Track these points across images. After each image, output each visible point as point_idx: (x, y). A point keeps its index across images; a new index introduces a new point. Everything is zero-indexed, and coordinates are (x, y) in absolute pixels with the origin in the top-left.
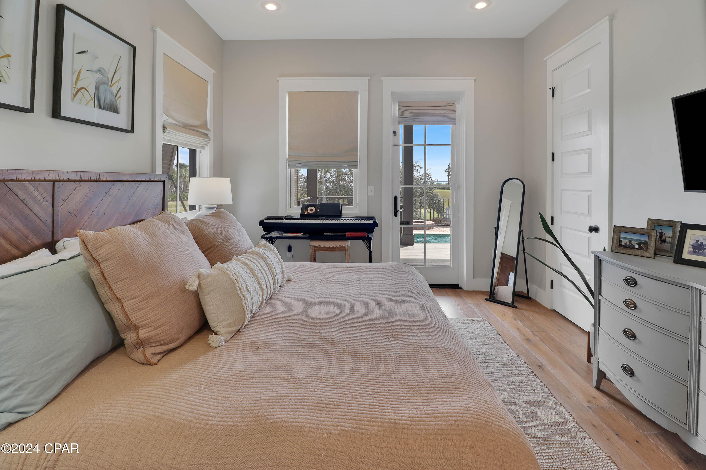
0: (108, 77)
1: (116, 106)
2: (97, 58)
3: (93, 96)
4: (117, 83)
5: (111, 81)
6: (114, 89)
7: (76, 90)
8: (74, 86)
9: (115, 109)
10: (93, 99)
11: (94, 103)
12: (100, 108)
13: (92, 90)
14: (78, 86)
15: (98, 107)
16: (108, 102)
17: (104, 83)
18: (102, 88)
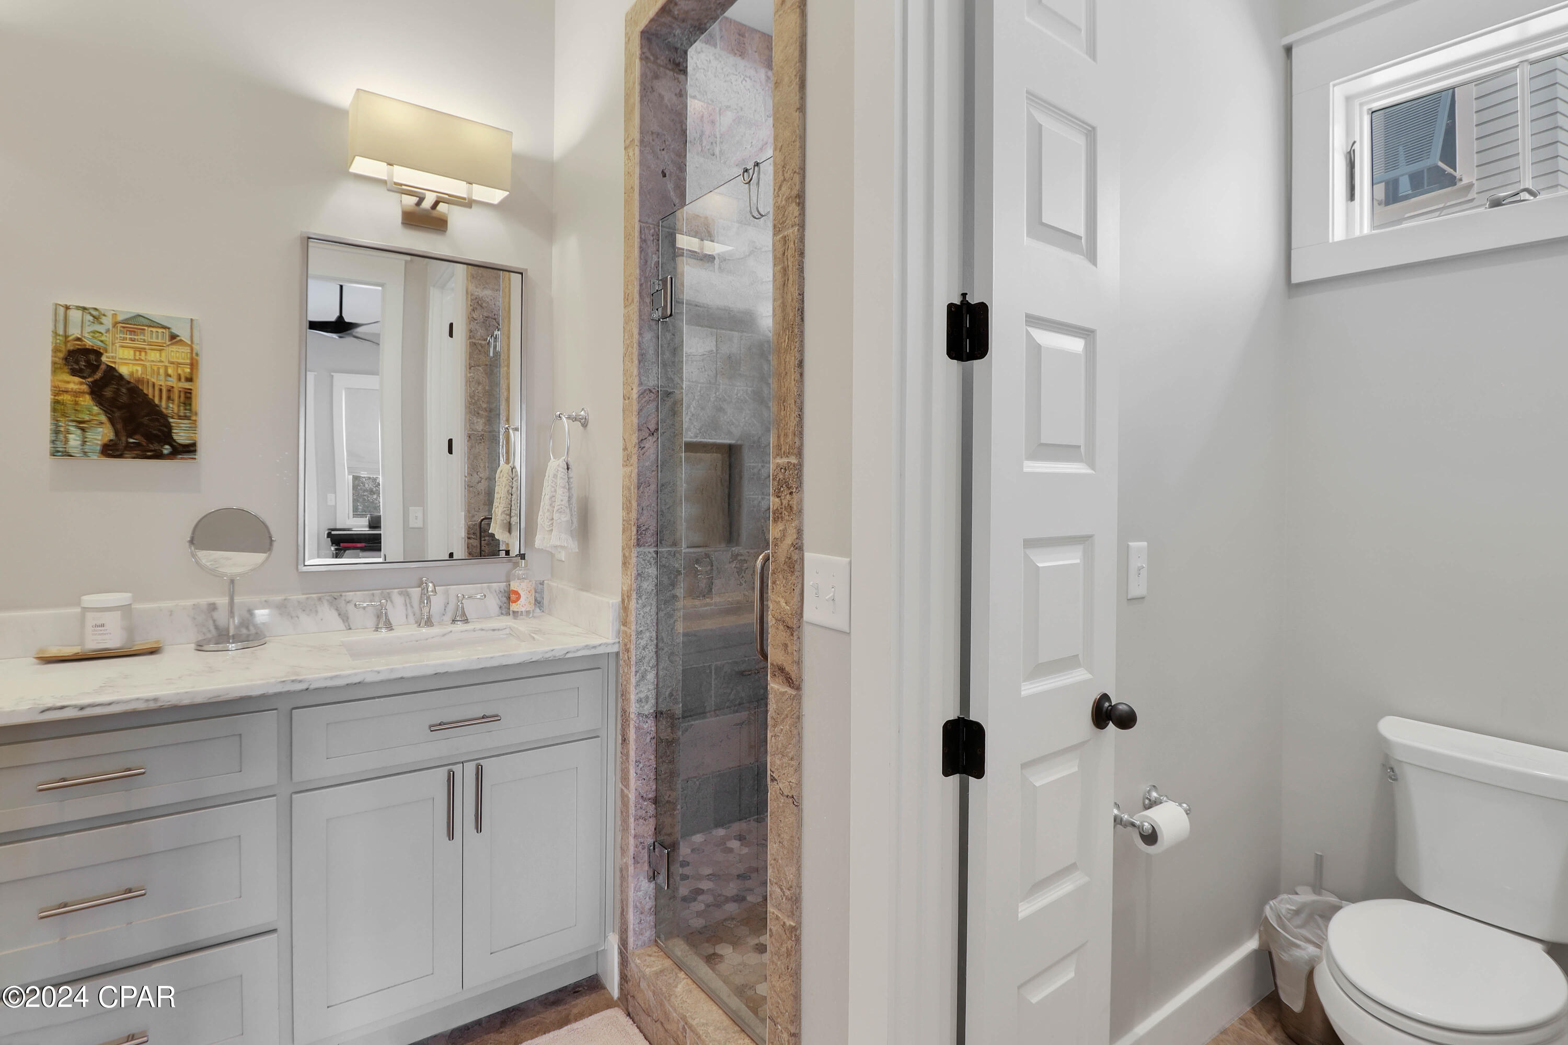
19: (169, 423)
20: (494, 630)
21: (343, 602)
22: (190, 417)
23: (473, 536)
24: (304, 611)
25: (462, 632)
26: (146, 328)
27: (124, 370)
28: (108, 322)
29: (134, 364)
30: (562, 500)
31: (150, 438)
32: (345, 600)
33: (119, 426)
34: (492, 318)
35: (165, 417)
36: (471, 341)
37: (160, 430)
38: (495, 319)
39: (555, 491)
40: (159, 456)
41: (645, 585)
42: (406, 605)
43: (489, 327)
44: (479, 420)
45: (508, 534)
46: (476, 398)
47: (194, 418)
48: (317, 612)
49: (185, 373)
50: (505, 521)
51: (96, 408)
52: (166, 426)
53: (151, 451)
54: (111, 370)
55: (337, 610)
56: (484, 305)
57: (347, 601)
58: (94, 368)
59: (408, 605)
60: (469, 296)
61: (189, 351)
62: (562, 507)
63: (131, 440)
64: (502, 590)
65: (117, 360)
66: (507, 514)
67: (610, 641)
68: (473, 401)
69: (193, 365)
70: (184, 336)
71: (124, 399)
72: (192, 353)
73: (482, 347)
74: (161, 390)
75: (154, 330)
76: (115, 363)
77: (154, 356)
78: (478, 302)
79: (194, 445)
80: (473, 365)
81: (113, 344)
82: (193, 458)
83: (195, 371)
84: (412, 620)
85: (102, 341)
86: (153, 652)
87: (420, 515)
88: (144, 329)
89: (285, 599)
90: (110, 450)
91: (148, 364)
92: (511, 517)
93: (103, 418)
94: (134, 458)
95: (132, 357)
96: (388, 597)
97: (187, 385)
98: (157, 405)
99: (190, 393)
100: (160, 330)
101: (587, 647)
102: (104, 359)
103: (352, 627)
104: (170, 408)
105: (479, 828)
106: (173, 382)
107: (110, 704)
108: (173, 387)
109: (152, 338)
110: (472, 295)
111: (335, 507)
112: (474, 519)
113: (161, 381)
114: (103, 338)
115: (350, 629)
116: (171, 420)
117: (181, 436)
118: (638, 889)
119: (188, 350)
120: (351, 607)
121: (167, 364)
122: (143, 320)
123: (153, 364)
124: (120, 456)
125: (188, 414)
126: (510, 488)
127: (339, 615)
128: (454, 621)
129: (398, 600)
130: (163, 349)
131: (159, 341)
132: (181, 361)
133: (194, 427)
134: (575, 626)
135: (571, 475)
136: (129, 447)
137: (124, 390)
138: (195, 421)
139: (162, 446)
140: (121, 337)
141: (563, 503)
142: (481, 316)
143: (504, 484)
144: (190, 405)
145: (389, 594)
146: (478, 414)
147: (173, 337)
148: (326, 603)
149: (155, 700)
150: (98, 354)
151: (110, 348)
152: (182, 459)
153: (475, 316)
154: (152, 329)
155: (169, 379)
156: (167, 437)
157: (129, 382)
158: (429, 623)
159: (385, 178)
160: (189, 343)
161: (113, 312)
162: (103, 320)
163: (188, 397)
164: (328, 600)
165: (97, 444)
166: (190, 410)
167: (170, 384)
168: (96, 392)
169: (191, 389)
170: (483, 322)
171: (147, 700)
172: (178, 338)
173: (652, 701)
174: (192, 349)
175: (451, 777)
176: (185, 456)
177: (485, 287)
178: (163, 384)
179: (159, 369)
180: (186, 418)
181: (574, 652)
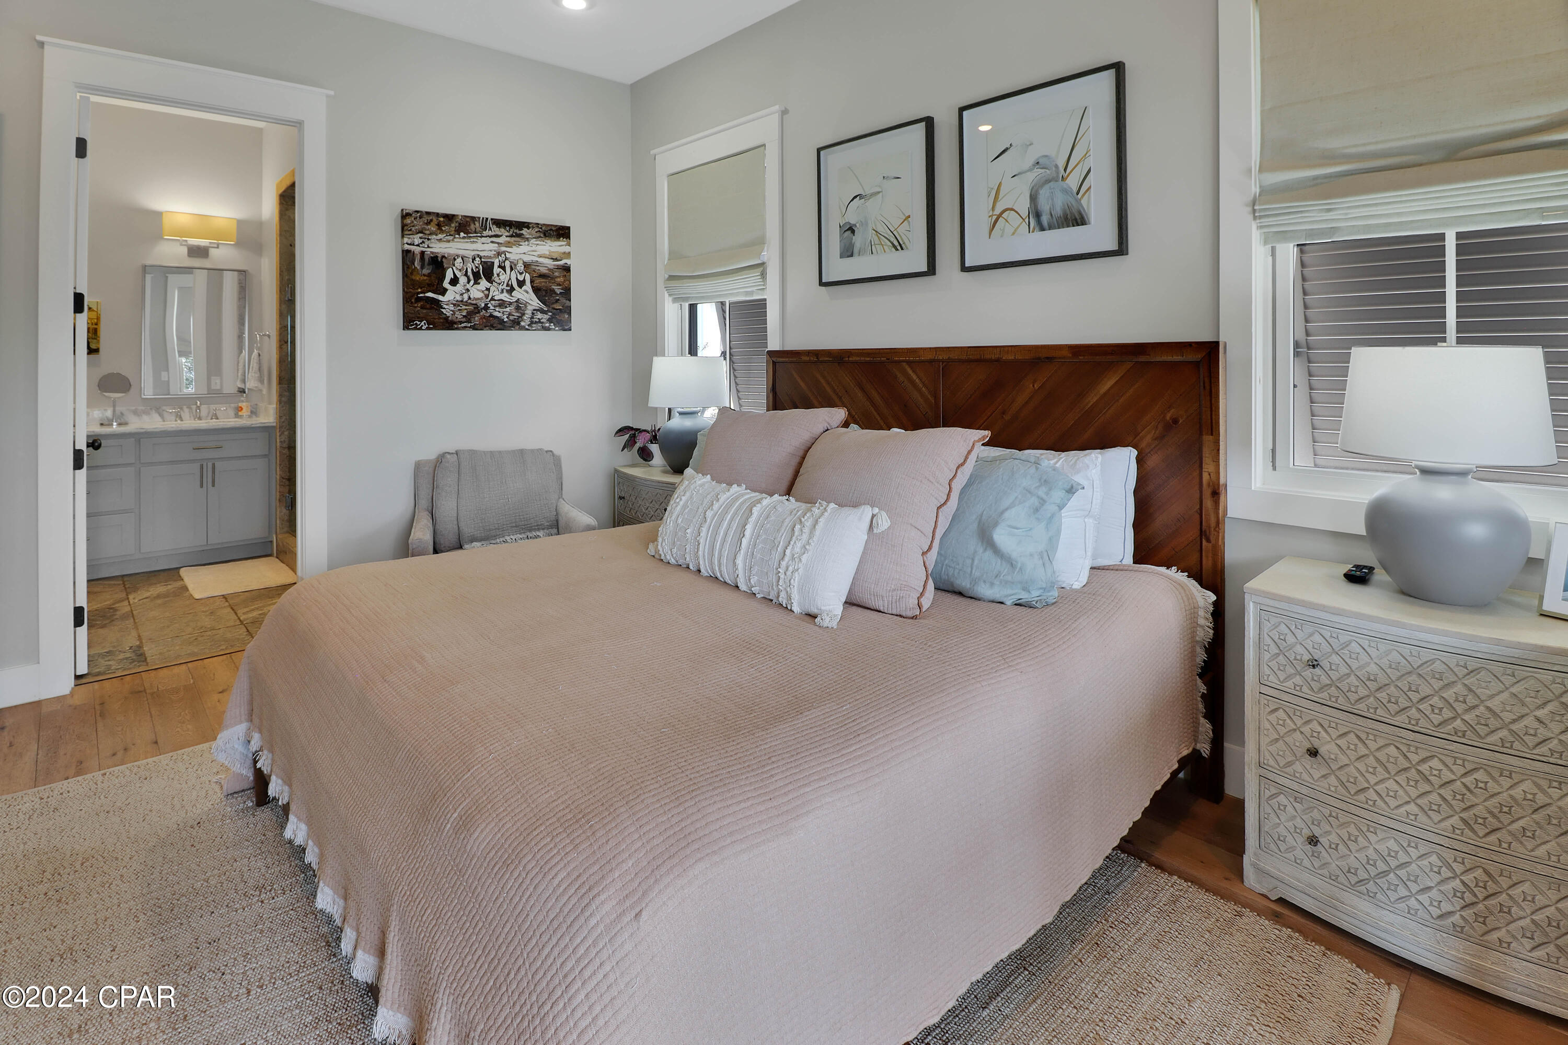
0: (1057, 166)
1: (1080, 213)
2: (1031, 144)
3: (1025, 213)
4: (1081, 164)
5: (1065, 170)
6: (1073, 182)
7: (995, 217)
8: (991, 214)
9: (1076, 219)
10: (1027, 220)
11: (1029, 225)
12: (1042, 229)
13: (1024, 206)
14: (997, 212)
15: (1037, 229)
16: (1058, 211)
17: (1048, 181)
18: (1044, 194)
20: (225, 419)
21: (161, 410)
24: (144, 413)
41: (283, 399)
42: (190, 412)
47: (98, 339)
48: (150, 414)
49: (95, 322)
55: (158, 413)
57: (163, 409)
64: (235, 407)
67: (272, 421)
69: (98, 318)
79: (98, 348)
82: (97, 354)
83: (98, 321)
84: (192, 418)
87: (218, 381)
89: (136, 409)
96: (181, 409)
97: (96, 326)
105: (213, 485)
111: (168, 381)
115: (164, 421)
117: (93, 346)
118: (281, 512)
119: (95, 313)
120: (165, 413)
125: (96, 337)
127: (159, 415)
128: (212, 419)
129: (186, 410)
132: (93, 317)
133: (98, 342)
144: (96, 334)
147: (90, 309)
148: (153, 411)
158: (200, 418)
160: (96, 310)
163: (95, 331)
164: (154, 409)
169: (97, 328)
172: (92, 309)
173: (287, 442)
174: (97, 313)
175: (202, 466)
176: (94, 353)
180: (95, 339)
181: (262, 425)
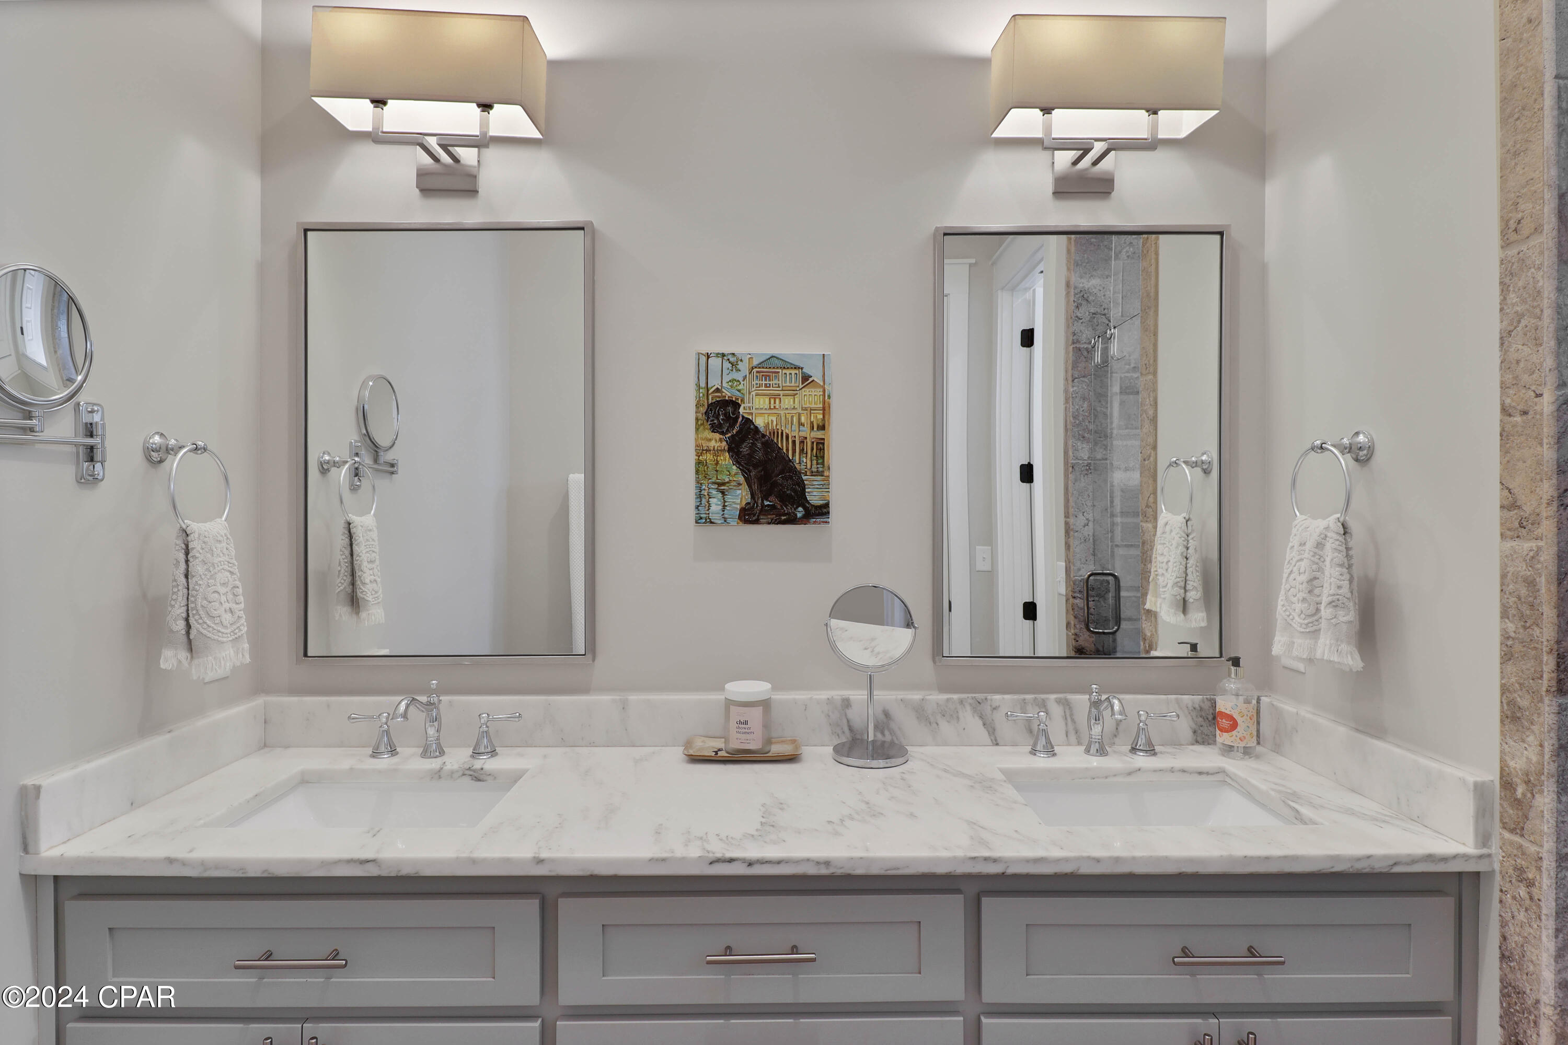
19: (803, 481)
20: (1200, 773)
21: (989, 707)
22: (823, 472)
23: (1078, 595)
24: (944, 716)
25: (1155, 771)
26: (780, 370)
27: (760, 422)
28: (744, 367)
29: (769, 414)
30: (1339, 587)
31: (784, 499)
32: (991, 706)
33: (755, 487)
34: (1101, 314)
35: (798, 473)
36: (1074, 346)
37: (793, 490)
38: (1104, 315)
39: (1320, 569)
40: (792, 520)
42: (1066, 719)
43: (1098, 325)
44: (1084, 446)
45: (1182, 615)
46: (1081, 418)
47: (826, 473)
48: (958, 718)
49: (817, 420)
50: (1178, 597)
51: (734, 467)
52: (798, 484)
53: (785, 515)
54: (748, 421)
55: (981, 717)
56: (1091, 298)
57: (994, 706)
58: (732, 420)
59: (1069, 719)
60: (1072, 290)
61: (821, 393)
62: (1340, 597)
63: (766, 503)
64: (1197, 706)
65: (754, 411)
66: (1180, 587)
67: (1472, 851)
68: (1077, 422)
69: (826, 409)
70: (817, 377)
71: (759, 455)
72: (824, 395)
73: (1088, 352)
74: (794, 442)
75: (788, 372)
76: (752, 414)
77: (787, 402)
78: (1083, 296)
79: (827, 505)
80: (1076, 376)
81: (750, 393)
82: (826, 522)
83: (827, 417)
84: (1073, 739)
85: (739, 391)
86: (792, 759)
88: (779, 372)
89: (923, 700)
90: (748, 516)
91: (782, 413)
92: (1186, 591)
93: (741, 479)
94: (769, 523)
95: (767, 406)
96: (1044, 705)
97: (820, 434)
98: (790, 461)
99: (823, 444)
100: (793, 372)
101: (1430, 858)
102: (741, 410)
103: (999, 741)
104: (802, 462)
106: (806, 432)
107: (779, 862)
108: (806, 438)
109: (785, 382)
110: (1075, 288)
112: (1080, 573)
113: (794, 432)
114: (740, 387)
115: (997, 744)
116: (804, 478)
117: (814, 497)
119: (819, 392)
120: (998, 715)
121: (800, 411)
122: (776, 361)
123: (787, 412)
124: (757, 522)
125: (821, 469)
126: (1185, 550)
127: (984, 725)
128: (1134, 750)
129: (1056, 710)
130: (797, 394)
131: (793, 384)
132: (813, 406)
133: (826, 486)
134: (1353, 791)
135: (1350, 544)
136: (764, 511)
137: (759, 445)
138: (829, 476)
139: (795, 509)
140: (757, 384)
141: (1340, 592)
142: (1087, 313)
143: (1174, 543)
144: (823, 457)
145: (1043, 700)
146: (1084, 437)
147: (806, 378)
148: (968, 708)
149: (827, 863)
150: (736, 405)
151: (746, 399)
152: (815, 523)
153: (1079, 315)
154: (784, 371)
155: (802, 428)
156: (800, 497)
157: (764, 436)
158: (1102, 750)
159: (1039, 135)
160: (822, 384)
161: (750, 356)
162: (741, 365)
163: (820, 446)
164: (970, 704)
165: (737, 508)
166: (823, 463)
167: (803, 434)
168: (734, 448)
169: (823, 439)
170: (1089, 321)
171: (818, 863)
172: (811, 380)
174: (824, 391)
176: (818, 520)
177: (1092, 276)
178: (796, 434)
179: (792, 417)
180: (819, 473)
181: (1408, 864)
